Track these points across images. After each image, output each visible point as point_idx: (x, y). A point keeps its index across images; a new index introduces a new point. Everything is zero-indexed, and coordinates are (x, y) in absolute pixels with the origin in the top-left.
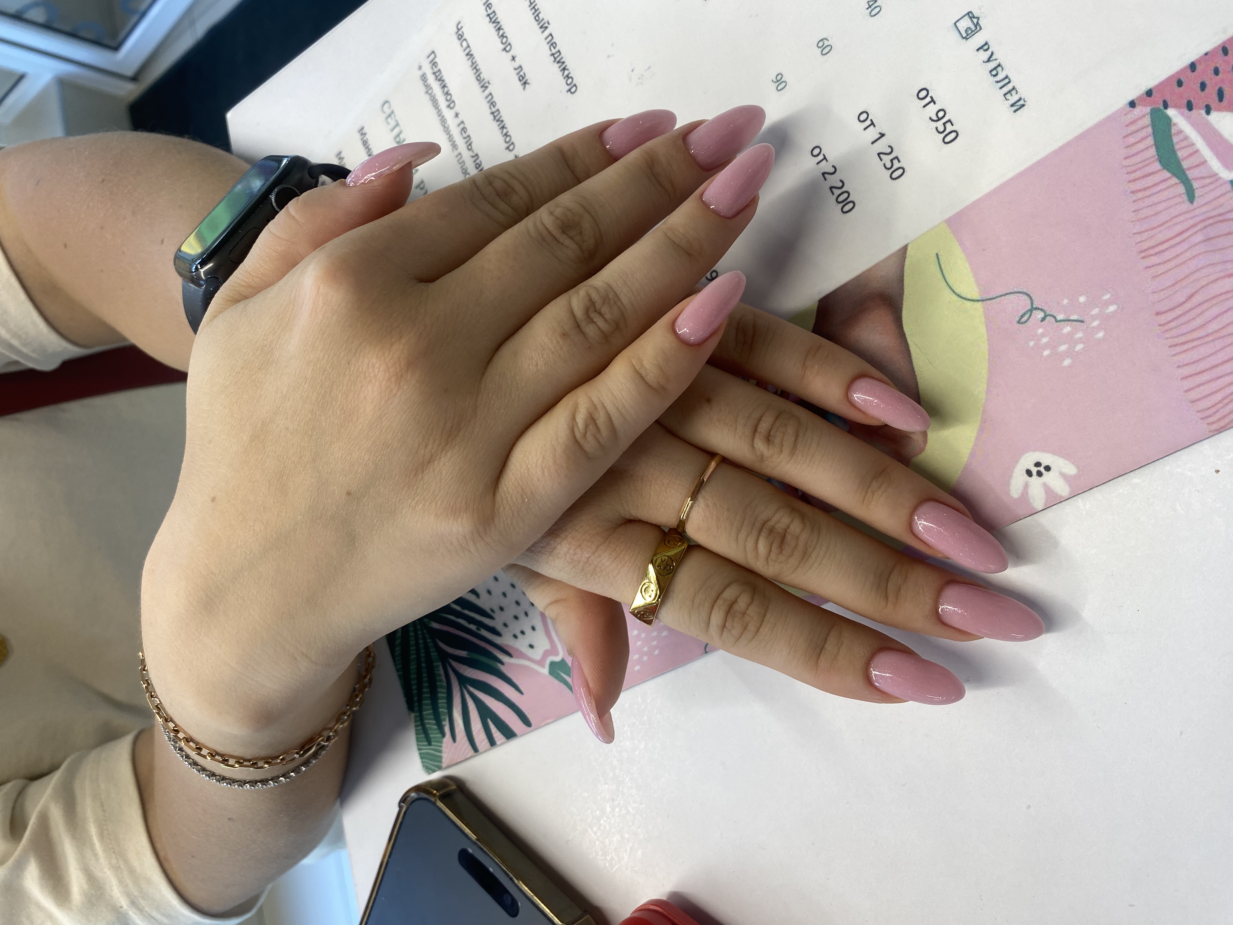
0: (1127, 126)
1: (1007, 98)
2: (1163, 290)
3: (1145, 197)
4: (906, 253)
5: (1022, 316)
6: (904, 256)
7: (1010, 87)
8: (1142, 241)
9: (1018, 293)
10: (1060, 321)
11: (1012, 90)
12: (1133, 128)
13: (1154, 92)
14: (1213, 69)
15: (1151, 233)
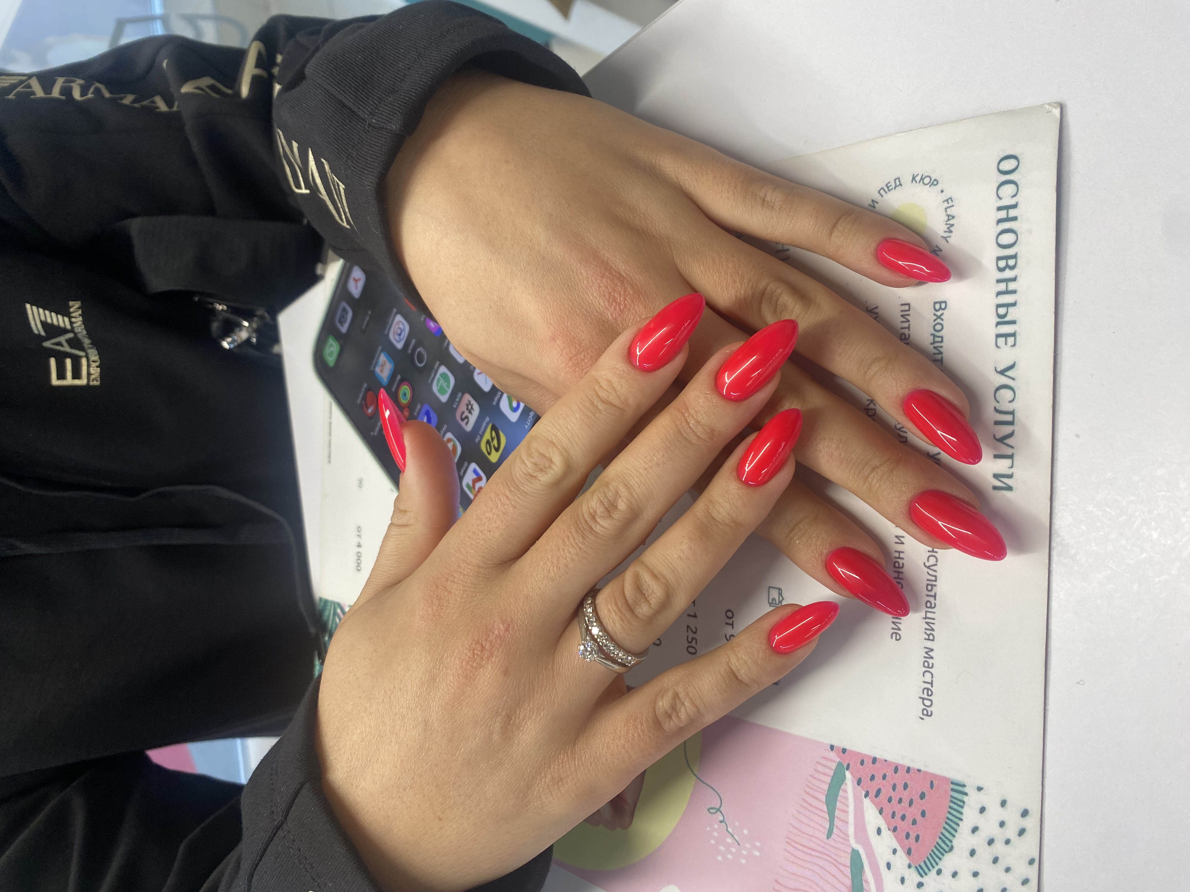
0: (822, 757)
2: (786, 871)
3: (807, 810)
5: (712, 808)
8: (792, 832)
9: (717, 792)
10: (729, 832)
12: (824, 762)
13: (846, 753)
14: (884, 773)
15: (799, 833)
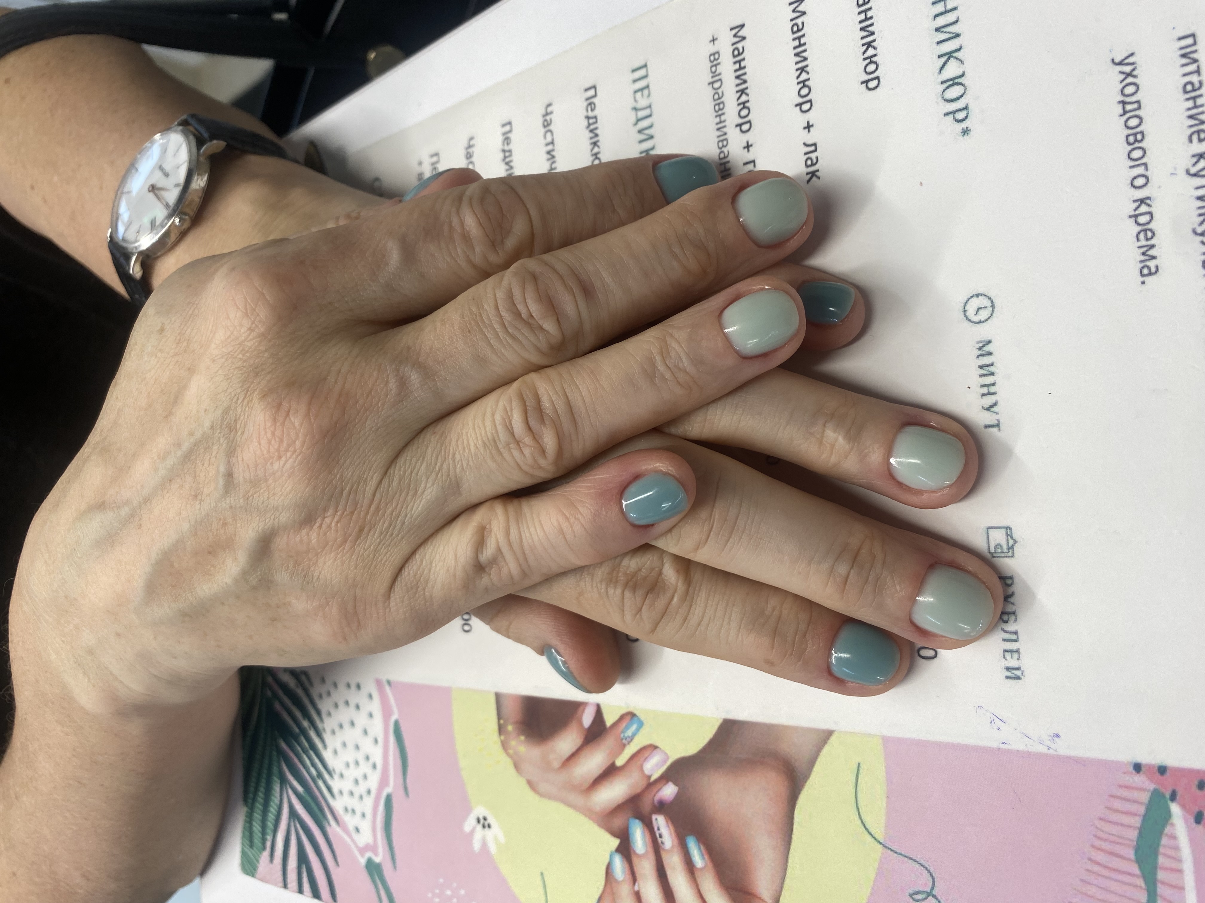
0: (1120, 786)
1: (1006, 657)
3: (1101, 876)
4: (828, 739)
5: (917, 893)
6: (825, 740)
7: (1013, 646)
9: (923, 866)
11: (1015, 652)
12: (1125, 793)
13: (1168, 773)
